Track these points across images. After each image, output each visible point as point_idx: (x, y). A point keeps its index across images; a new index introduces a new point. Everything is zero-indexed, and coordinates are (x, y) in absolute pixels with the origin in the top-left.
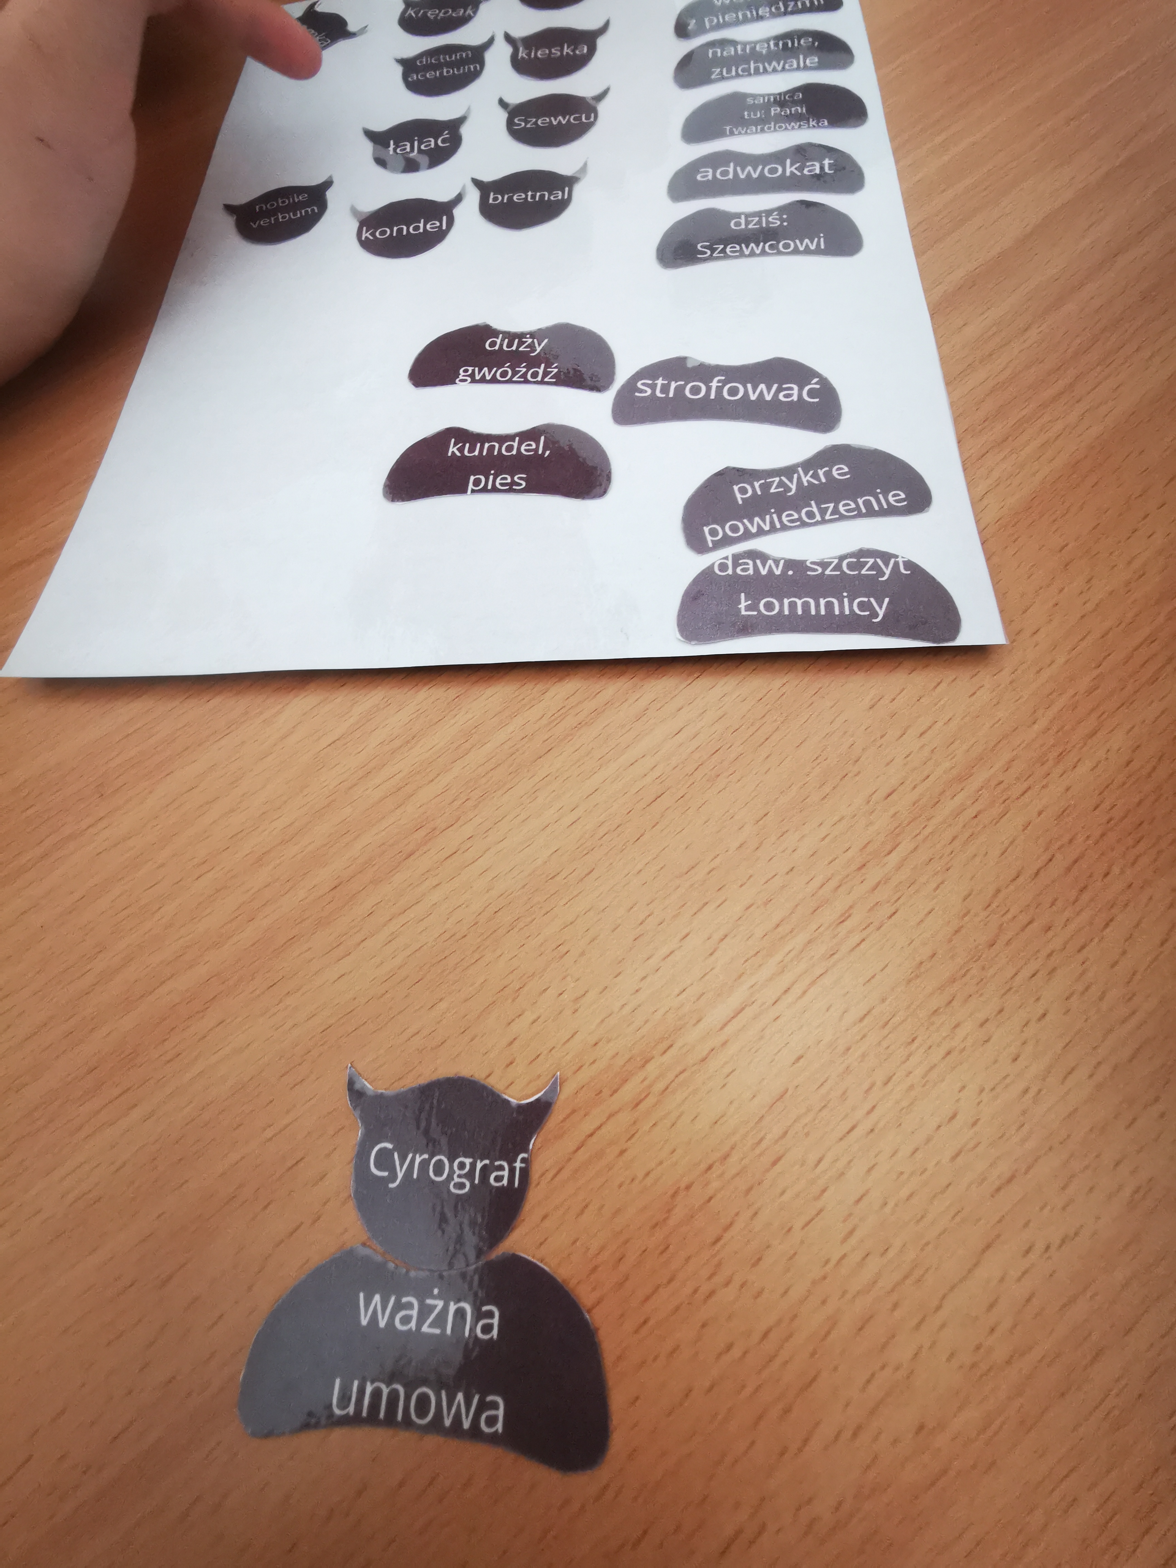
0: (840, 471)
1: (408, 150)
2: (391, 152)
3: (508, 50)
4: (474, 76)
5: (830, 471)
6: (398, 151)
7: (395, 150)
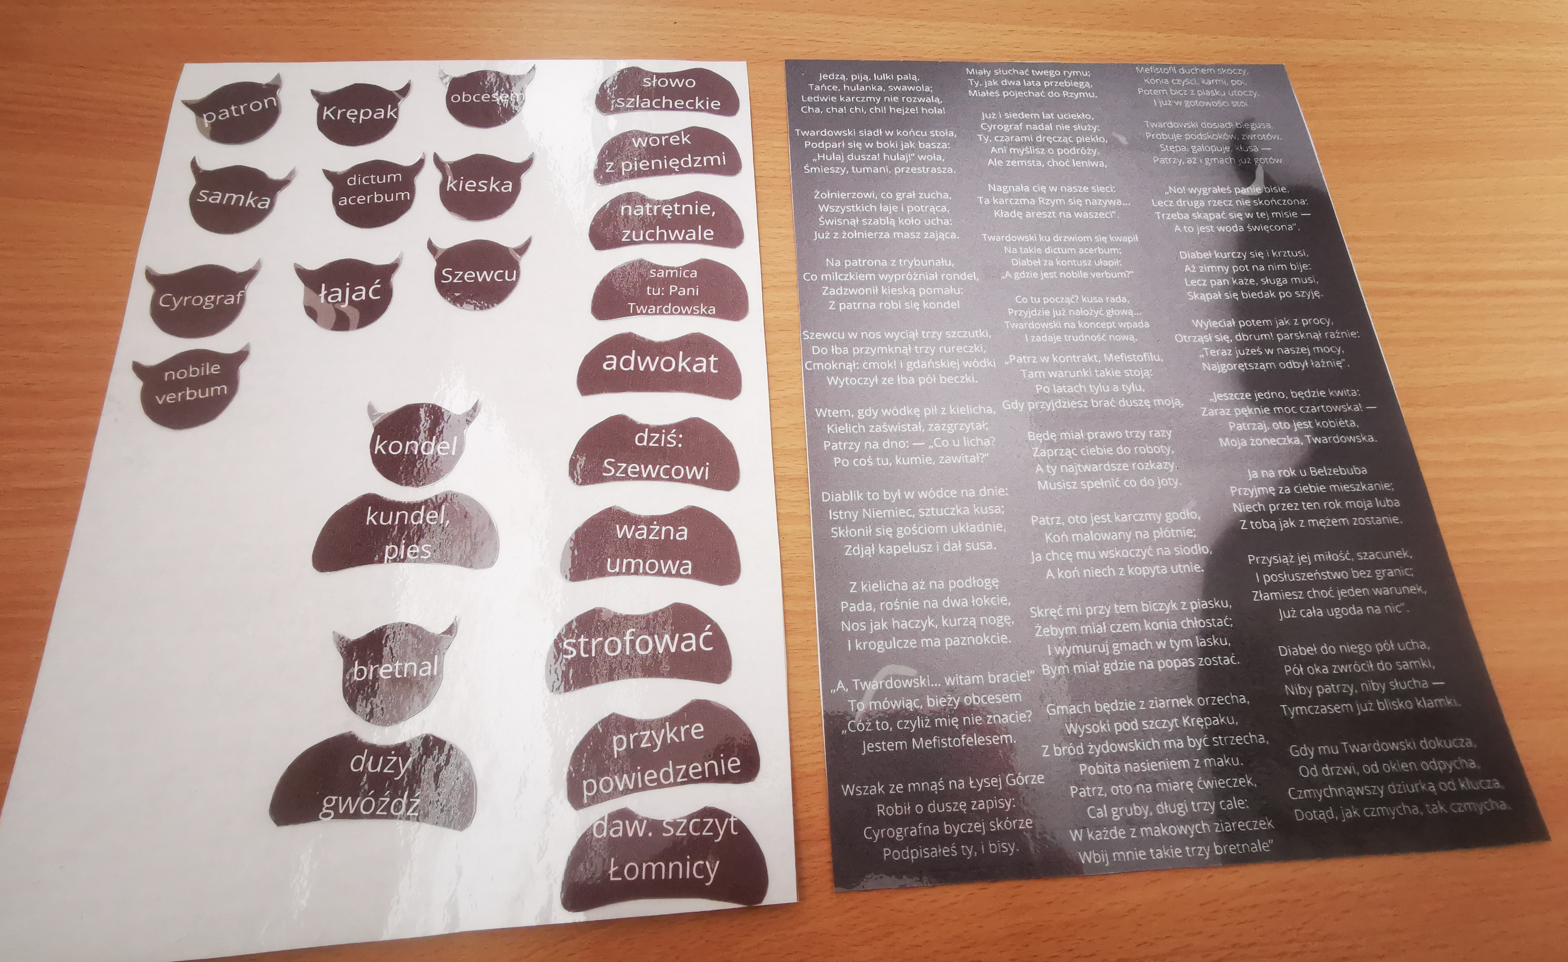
0: (697, 730)
1: (339, 299)
2: (323, 300)
3: (438, 177)
4: (403, 207)
5: (690, 729)
6: (329, 299)
7: (326, 296)
